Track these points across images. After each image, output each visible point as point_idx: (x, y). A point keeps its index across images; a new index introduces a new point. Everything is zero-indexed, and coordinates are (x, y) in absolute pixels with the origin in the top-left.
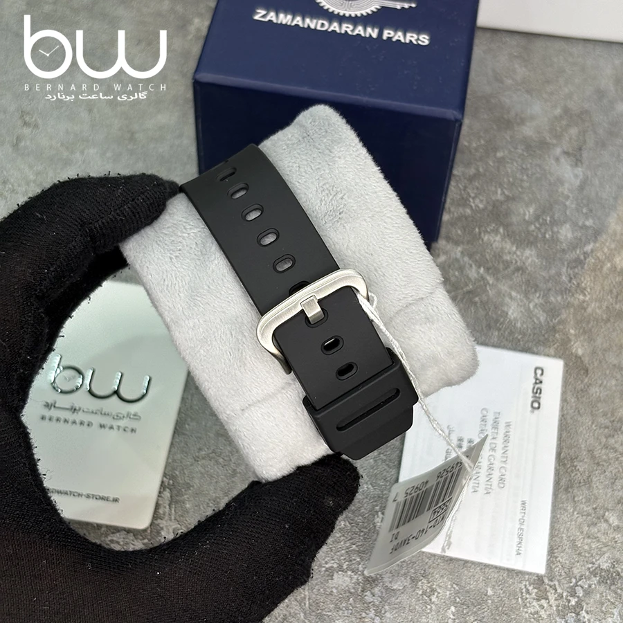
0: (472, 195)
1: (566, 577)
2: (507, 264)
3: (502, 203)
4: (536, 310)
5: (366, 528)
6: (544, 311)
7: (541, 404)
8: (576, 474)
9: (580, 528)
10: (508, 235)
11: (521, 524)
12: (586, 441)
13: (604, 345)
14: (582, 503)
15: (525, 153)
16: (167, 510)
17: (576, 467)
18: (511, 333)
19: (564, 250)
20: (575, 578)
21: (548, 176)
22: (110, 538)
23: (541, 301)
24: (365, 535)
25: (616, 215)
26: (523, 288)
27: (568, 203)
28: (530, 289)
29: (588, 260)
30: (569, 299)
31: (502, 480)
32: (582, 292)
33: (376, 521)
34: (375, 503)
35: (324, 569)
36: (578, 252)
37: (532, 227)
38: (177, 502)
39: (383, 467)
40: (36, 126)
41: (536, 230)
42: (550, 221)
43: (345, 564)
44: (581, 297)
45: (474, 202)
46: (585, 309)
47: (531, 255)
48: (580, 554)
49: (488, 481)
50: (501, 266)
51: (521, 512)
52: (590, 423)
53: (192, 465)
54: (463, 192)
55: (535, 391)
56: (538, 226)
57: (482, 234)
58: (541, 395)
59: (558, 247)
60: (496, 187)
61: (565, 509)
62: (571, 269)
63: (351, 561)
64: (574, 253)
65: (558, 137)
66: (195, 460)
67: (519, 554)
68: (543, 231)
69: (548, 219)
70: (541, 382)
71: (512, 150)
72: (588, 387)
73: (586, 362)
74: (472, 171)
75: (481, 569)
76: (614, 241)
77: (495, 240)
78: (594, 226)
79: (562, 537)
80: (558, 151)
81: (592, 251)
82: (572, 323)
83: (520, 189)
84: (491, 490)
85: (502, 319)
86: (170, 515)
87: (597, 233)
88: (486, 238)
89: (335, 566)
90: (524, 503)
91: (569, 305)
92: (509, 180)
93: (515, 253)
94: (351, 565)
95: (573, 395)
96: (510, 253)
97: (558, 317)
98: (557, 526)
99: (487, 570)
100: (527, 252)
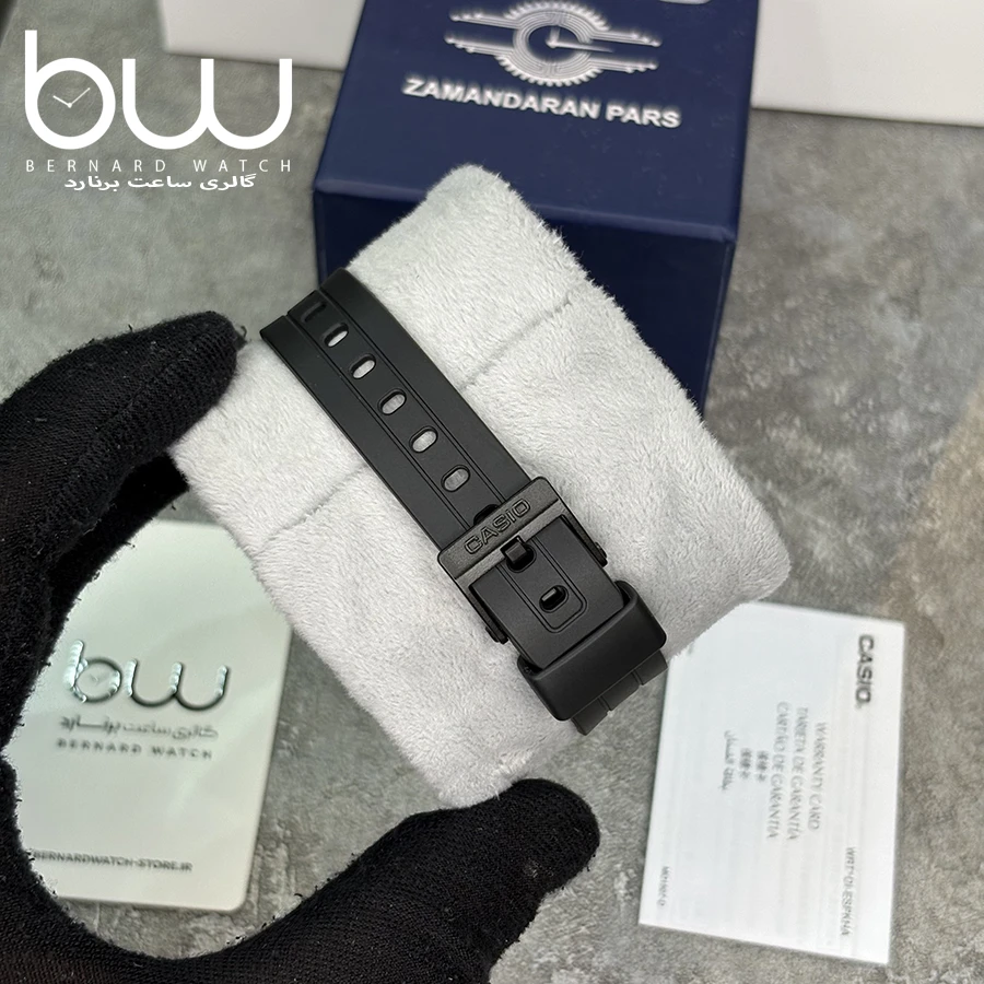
0: (750, 369)
1: (922, 969)
2: (809, 475)
3: (796, 379)
4: (857, 547)
5: (600, 898)
6: (869, 548)
7: (873, 693)
8: (932, 804)
9: (941, 888)
10: (809, 430)
11: (849, 885)
12: (945, 752)
13: (968, 599)
14: (942, 849)
15: (829, 301)
16: (283, 878)
17: (930, 791)
18: (820, 583)
19: (897, 452)
20: (936, 969)
21: (868, 336)
22: (193, 925)
23: (865, 531)
24: (600, 909)
25: (976, 395)
26: (836, 511)
27: (900, 377)
28: (846, 512)
29: (935, 465)
30: (909, 527)
31: (814, 815)
32: (928, 516)
33: (616, 886)
34: (614, 859)
35: (536, 966)
36: (920, 454)
37: (846, 417)
38: (297, 865)
39: (623, 800)
40: (60, 277)
41: (853, 421)
42: (874, 407)
43: (570, 957)
44: (928, 525)
45: (753, 380)
46: (935, 543)
47: (845, 460)
48: (942, 931)
49: (792, 818)
50: (799, 479)
51: (848, 867)
52: (950, 722)
53: (320, 804)
54: (734, 364)
55: (861, 673)
56: (854, 414)
57: (768, 430)
58: (872, 680)
59: (888, 447)
60: (786, 355)
61: (916, 861)
62: (910, 480)
63: (579, 951)
64: (913, 455)
65: (881, 274)
66: (326, 797)
67: (845, 933)
68: (863, 422)
69: (871, 403)
70: (870, 660)
71: (810, 296)
72: (945, 665)
73: (940, 626)
74: (747, 331)
75: (787, 959)
76: (975, 434)
77: (788, 437)
78: (944, 413)
79: (913, 905)
80: (882, 296)
81: (942, 452)
82: (914, 566)
83: (824, 358)
84: (797, 833)
85: (804, 562)
86: (288, 885)
87: (948, 424)
88: (774, 434)
89: (554, 960)
90: (851, 853)
91: (908, 537)
92: (807, 345)
93: (820, 457)
94: (579, 958)
95: (921, 678)
96: (811, 457)
97: (891, 556)
98: (906, 887)
99: (795, 961)
100: (840, 456)
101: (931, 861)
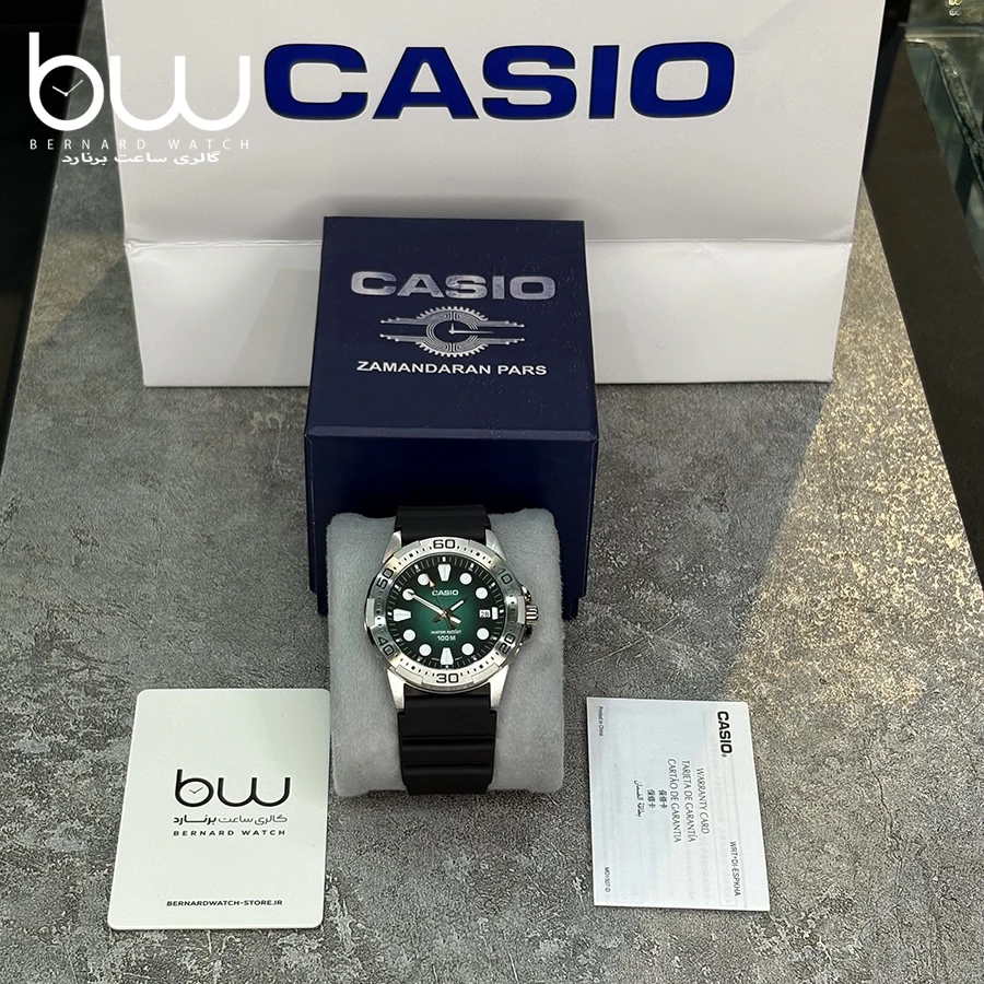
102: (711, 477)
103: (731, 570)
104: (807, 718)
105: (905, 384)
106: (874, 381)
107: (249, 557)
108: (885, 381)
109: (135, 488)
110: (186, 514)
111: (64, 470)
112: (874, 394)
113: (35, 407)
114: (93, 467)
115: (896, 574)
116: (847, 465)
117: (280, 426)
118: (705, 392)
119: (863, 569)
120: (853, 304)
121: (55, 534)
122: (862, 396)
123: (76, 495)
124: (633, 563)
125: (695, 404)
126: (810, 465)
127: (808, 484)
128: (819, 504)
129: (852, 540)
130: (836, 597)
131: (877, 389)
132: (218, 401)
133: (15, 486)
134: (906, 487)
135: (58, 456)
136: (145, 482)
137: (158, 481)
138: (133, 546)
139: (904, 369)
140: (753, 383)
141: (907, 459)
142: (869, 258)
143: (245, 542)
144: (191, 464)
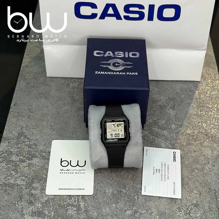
101: (185, 190)
102: (172, 102)
103: (175, 124)
104: (191, 160)
105: (217, 82)
106: (210, 81)
107: (67, 117)
108: (212, 81)
109: (43, 100)
110: (54, 106)
111: (28, 95)
112: (210, 84)
113: (22, 80)
114: (34, 95)
115: (213, 126)
116: (203, 101)
117: (76, 87)
118: (172, 82)
119: (205, 125)
120: (206, 64)
121: (24, 110)
122: (207, 85)
123: (30, 101)
124: (153, 122)
125: (169, 85)
126: (194, 100)
127: (194, 105)
128: (196, 110)
129: (203, 118)
130: (198, 131)
131: (210, 83)
132: (63, 81)
133: (16, 98)
134: (216, 106)
135: (26, 92)
136: (45, 99)
137: (48, 98)
138: (41, 113)
139: (217, 79)
140: (183, 81)
141: (216, 100)
142: (210, 53)
143: (67, 113)
144: (56, 95)
